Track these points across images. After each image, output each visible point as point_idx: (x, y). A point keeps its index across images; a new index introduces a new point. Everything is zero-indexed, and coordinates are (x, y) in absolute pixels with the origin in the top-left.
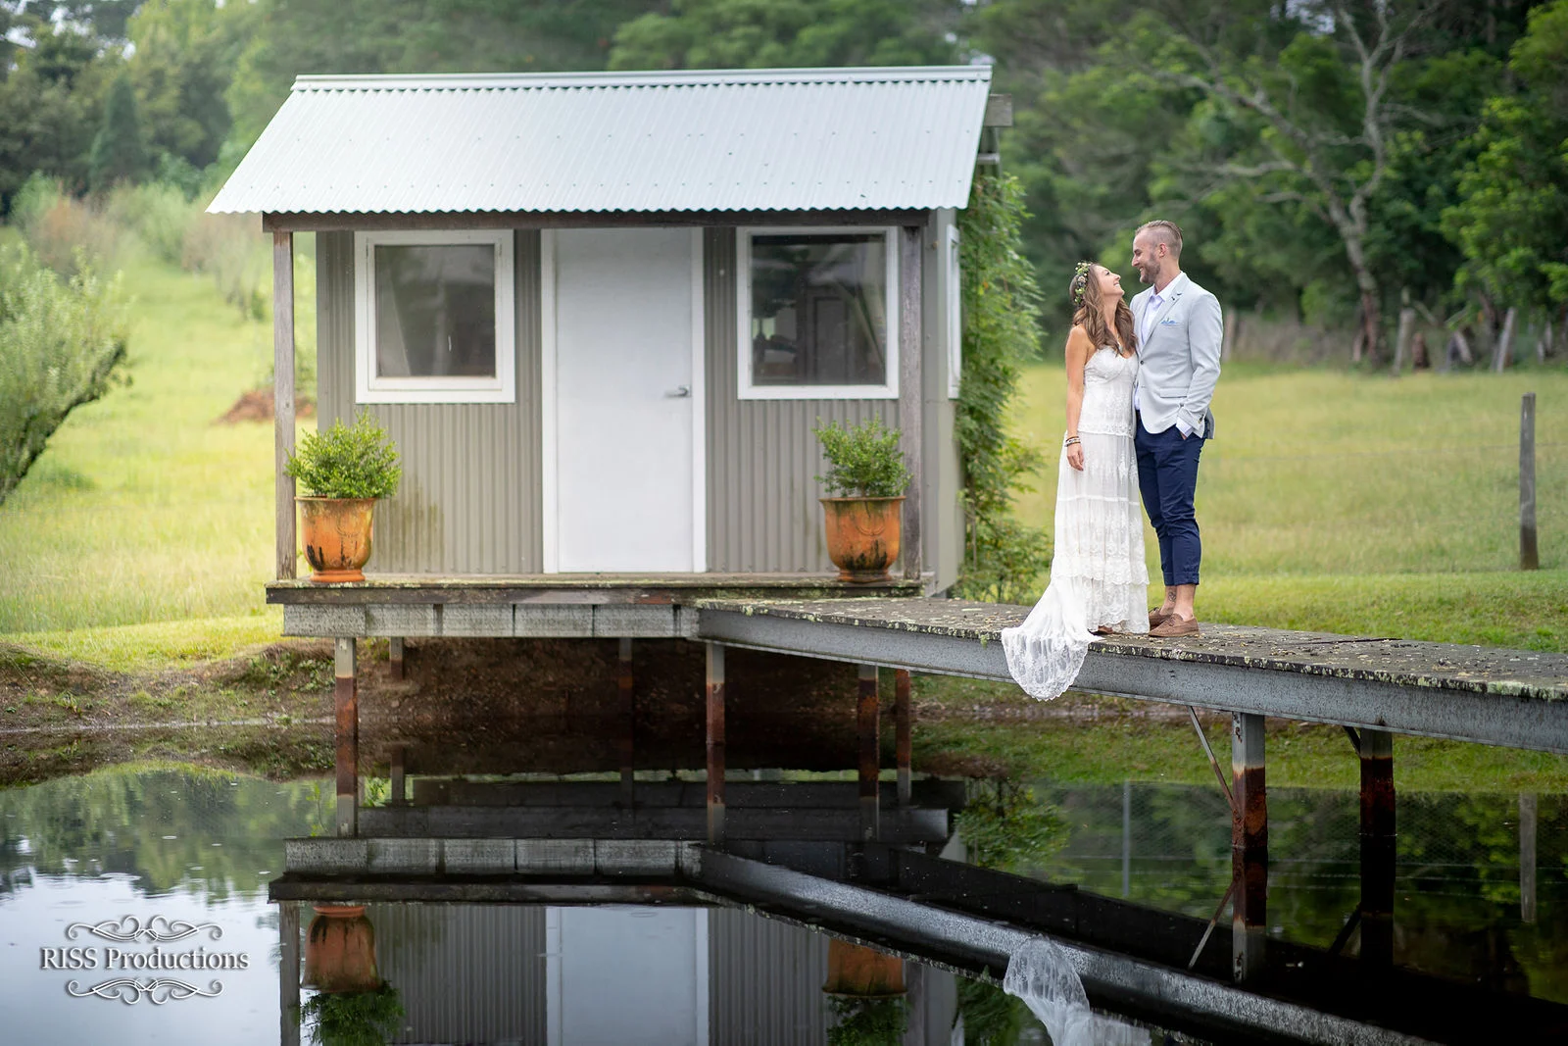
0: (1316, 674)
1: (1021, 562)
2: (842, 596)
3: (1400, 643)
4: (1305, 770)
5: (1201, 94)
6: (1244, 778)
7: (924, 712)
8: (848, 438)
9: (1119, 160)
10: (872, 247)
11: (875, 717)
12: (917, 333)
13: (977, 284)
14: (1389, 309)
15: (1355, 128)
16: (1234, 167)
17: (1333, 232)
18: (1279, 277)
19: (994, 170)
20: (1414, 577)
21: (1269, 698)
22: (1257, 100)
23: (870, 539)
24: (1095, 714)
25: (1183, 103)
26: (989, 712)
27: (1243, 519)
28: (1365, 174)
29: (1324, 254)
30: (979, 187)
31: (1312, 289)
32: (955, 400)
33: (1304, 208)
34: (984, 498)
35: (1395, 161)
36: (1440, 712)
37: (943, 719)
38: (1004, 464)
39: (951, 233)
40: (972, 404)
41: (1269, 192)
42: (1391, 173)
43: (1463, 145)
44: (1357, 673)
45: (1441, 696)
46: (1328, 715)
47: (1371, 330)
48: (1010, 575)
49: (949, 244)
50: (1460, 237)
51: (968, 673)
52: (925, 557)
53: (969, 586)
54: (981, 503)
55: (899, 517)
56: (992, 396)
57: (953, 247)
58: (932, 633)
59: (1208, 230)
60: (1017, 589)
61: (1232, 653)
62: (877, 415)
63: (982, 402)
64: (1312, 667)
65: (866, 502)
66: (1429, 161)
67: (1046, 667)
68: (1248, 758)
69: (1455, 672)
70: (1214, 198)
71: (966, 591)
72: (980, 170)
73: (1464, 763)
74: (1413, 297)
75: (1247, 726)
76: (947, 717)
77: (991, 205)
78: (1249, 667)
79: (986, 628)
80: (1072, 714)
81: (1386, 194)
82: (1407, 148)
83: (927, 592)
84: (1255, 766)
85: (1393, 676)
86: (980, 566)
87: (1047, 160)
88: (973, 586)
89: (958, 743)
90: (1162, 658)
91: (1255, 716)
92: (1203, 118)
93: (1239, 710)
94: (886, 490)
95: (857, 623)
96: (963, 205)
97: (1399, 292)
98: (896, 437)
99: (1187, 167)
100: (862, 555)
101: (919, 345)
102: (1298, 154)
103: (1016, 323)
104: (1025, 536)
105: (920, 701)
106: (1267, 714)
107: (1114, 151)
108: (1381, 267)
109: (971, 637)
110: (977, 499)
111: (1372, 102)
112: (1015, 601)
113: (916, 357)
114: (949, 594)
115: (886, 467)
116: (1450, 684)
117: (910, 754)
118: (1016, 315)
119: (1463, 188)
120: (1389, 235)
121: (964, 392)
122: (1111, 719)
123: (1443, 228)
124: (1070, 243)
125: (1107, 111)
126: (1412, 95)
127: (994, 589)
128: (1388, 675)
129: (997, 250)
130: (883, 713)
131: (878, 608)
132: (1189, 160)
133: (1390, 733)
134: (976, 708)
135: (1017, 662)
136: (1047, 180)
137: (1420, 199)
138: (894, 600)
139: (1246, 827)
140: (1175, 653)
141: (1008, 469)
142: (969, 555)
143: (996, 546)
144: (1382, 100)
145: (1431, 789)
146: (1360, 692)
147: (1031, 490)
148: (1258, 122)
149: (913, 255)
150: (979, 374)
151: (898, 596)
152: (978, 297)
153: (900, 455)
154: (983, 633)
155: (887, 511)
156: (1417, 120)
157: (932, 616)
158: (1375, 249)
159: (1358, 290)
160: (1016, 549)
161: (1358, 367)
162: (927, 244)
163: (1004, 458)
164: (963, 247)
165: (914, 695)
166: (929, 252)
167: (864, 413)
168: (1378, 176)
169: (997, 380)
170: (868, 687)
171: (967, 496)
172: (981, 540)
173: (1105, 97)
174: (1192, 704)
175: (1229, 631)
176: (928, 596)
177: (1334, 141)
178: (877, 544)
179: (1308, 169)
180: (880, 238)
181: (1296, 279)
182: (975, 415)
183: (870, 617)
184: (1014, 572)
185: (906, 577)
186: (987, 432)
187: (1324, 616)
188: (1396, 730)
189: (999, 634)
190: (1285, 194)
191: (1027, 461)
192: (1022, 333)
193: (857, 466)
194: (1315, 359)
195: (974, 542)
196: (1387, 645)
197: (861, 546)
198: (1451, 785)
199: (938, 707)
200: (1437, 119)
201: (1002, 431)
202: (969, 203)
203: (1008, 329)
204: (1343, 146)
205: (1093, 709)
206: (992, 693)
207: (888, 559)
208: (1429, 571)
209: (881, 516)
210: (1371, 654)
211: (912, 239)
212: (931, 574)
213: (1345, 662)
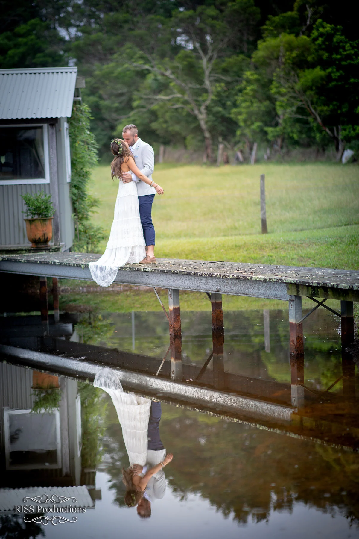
0: (196, 275)
1: (94, 237)
2: (33, 252)
3: (223, 263)
4: (193, 305)
5: (149, 72)
6: (173, 311)
7: (63, 291)
8: (33, 198)
9: (122, 95)
10: (38, 131)
11: (46, 294)
12: (55, 161)
13: (75, 142)
14: (216, 144)
15: (201, 82)
16: (161, 97)
17: (195, 118)
18: (178, 133)
19: (79, 102)
20: (227, 238)
21: (180, 284)
22: (168, 73)
23: (42, 233)
24: (122, 289)
25: (142, 74)
26: (85, 290)
27: (168, 218)
28: (206, 98)
29: (193, 126)
30: (75, 109)
31: (189, 138)
32: (69, 183)
33: (186, 110)
34: (80, 216)
35: (215, 93)
36: (237, 287)
37: (69, 293)
38: (87, 204)
39: (66, 125)
40: (75, 184)
41: (173, 105)
42: (214, 98)
43: (238, 87)
44: (210, 274)
45: (237, 281)
46: (200, 289)
47: (209, 151)
48: (90, 243)
49: (65, 129)
50: (238, 119)
51: (78, 278)
52: (61, 237)
53: (77, 247)
54: (79, 218)
55: (52, 225)
56: (82, 181)
57: (66, 130)
58: (65, 265)
59: (153, 118)
60: (93, 247)
61: (167, 269)
62: (43, 190)
63: (78, 183)
64: (194, 273)
65: (40, 220)
66: (227, 93)
67: (105, 275)
68: (174, 304)
69: (241, 273)
70: (155, 107)
71: (76, 248)
72: (75, 103)
73: (245, 300)
74: (223, 139)
75: (173, 293)
76: (71, 292)
77: (79, 115)
78: (173, 273)
79: (83, 262)
80: (114, 289)
81: (213, 105)
82: (219, 89)
83: (62, 250)
84: (177, 307)
85: (221, 275)
86: (80, 239)
87: (97, 95)
88: (78, 246)
89: (75, 301)
90: (144, 271)
91: (176, 290)
92: (150, 79)
93: (170, 288)
94: (47, 215)
95: (38, 262)
96: (69, 116)
97: (218, 138)
98: (50, 197)
99: (145, 97)
100: (39, 238)
101: (56, 165)
102: (182, 91)
103: (89, 155)
104: (95, 229)
105: (61, 287)
106: (180, 289)
107: (120, 91)
108: (212, 130)
109: (78, 266)
110: (78, 216)
111: (207, 73)
112: (92, 252)
113: (55, 169)
114: (70, 250)
115: (46, 208)
116: (240, 277)
117: (58, 305)
118: (89, 153)
119: (238, 102)
120: (214, 119)
121: (72, 180)
122: (127, 290)
123: (232, 116)
124: (106, 124)
125: (117, 78)
126: (220, 71)
127: (85, 247)
128: (220, 275)
129: (81, 130)
130: (49, 292)
131: (46, 257)
132: (145, 94)
133: (221, 294)
134: (81, 288)
135: (95, 274)
136: (97, 102)
137: (224, 106)
138: (51, 253)
139: (174, 327)
140: (148, 269)
141: (89, 206)
142: (76, 236)
143: (85, 232)
144: (210, 73)
145: (235, 309)
146: (211, 281)
147: (97, 212)
148: (169, 80)
149: (53, 134)
150: (77, 173)
151: (52, 252)
152: (76, 147)
153: (51, 203)
154: (83, 264)
155: (48, 222)
156: (222, 80)
157: (65, 259)
158: (210, 124)
159: (205, 138)
160: (92, 233)
161: (205, 164)
162: (57, 130)
163: (87, 201)
164: (70, 130)
165: (59, 285)
166: (59, 132)
167: (38, 189)
168: (209, 99)
169: (83, 176)
170: (43, 284)
171: (75, 215)
172: (80, 231)
173: (116, 74)
174: (155, 286)
175: (166, 261)
176: (63, 251)
177: (194, 87)
178: (44, 234)
179: (186, 97)
180: (41, 128)
181: (184, 134)
182: (77, 187)
183: (43, 260)
184: (92, 241)
185: (55, 245)
186: (81, 194)
187: (197, 252)
188: (223, 293)
189: (88, 265)
190: (178, 105)
191: (95, 203)
192: (92, 159)
193: (36, 207)
194: (191, 162)
195: (78, 231)
196: (219, 264)
197: (39, 235)
198: (241, 308)
199: (67, 289)
200: (228, 79)
201: (86, 193)
202: (72, 115)
203: (87, 158)
204: (198, 89)
205: (121, 287)
206: (86, 283)
207: (48, 239)
208: (232, 235)
209: (46, 224)
210: (214, 267)
211: (52, 128)
212: (63, 243)
213: (205, 271)
